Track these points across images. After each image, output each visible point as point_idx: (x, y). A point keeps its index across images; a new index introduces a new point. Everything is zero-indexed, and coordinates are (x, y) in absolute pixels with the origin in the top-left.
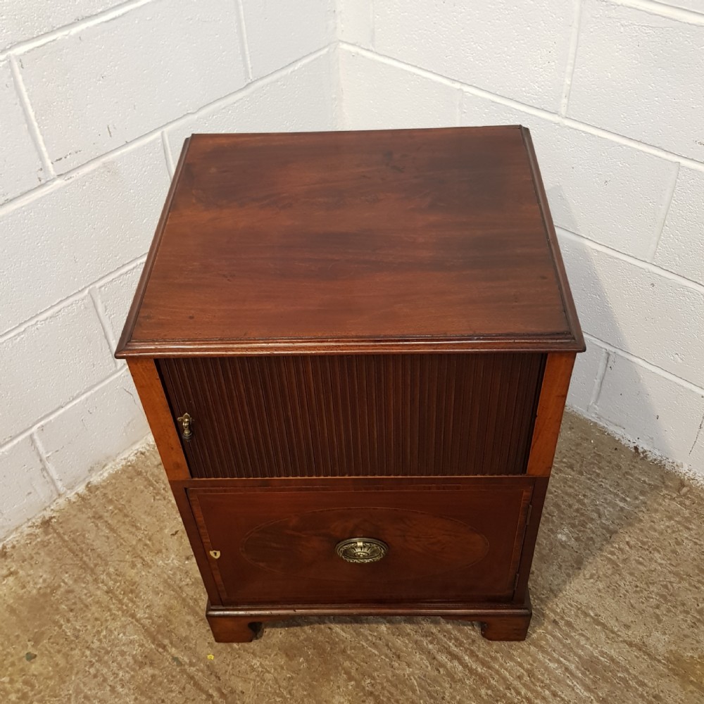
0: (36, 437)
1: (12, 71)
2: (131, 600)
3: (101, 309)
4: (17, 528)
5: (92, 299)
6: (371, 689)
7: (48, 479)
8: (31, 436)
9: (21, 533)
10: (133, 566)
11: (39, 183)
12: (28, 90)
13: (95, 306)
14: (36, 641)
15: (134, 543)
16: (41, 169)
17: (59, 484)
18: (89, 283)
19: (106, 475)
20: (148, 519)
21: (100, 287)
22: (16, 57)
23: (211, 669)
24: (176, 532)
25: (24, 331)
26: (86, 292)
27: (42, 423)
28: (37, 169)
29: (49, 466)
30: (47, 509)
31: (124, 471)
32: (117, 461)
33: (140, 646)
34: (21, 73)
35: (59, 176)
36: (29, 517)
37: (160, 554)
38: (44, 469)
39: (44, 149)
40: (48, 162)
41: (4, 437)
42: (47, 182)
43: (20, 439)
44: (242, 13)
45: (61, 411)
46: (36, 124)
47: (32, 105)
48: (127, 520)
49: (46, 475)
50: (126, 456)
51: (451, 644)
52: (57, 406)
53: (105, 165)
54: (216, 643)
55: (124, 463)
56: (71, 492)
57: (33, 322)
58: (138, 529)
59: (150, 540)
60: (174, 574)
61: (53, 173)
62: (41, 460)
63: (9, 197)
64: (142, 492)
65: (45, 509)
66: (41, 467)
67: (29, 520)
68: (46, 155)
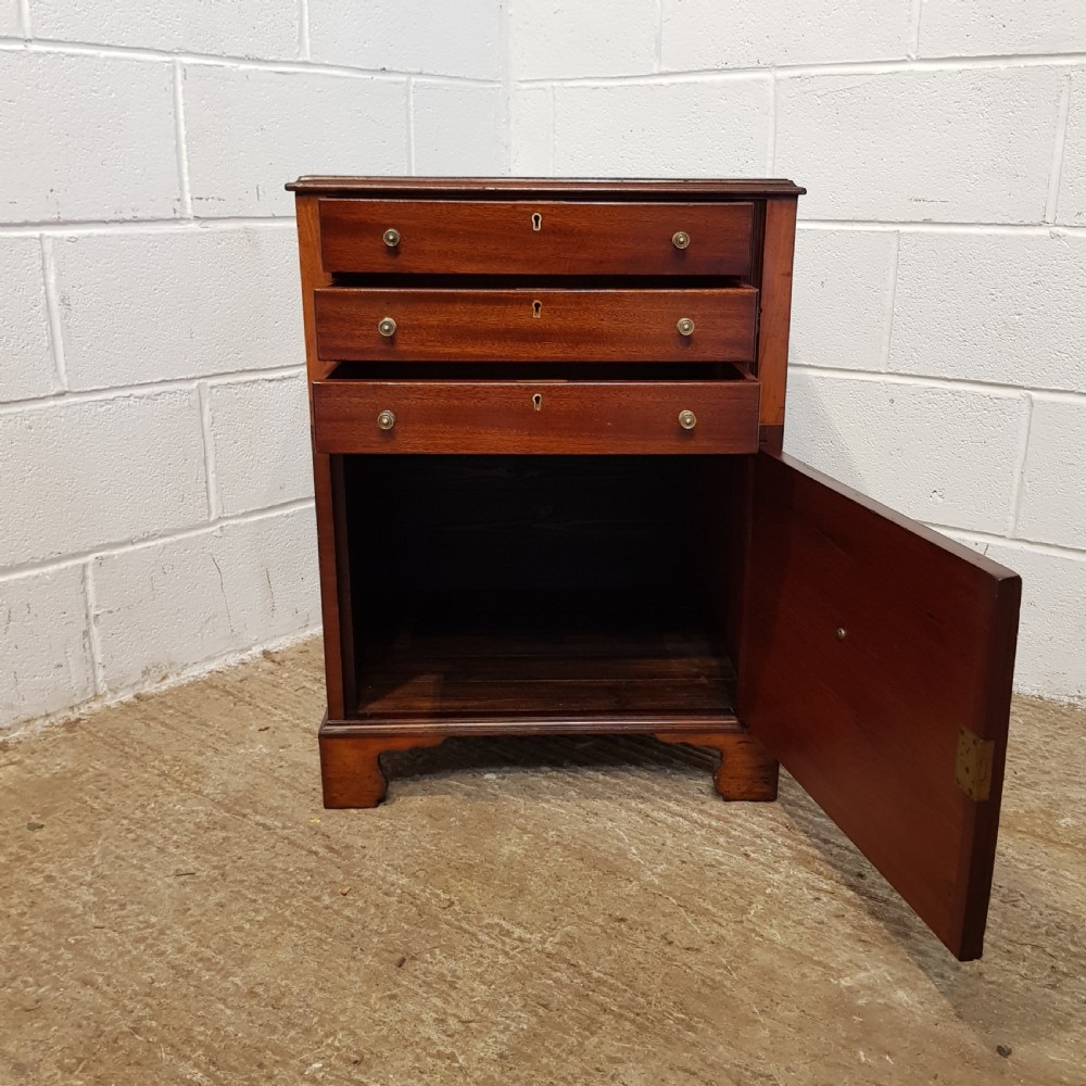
0: (89, 573)
1: (174, 77)
2: (197, 780)
3: (207, 419)
4: (28, 721)
5: (200, 398)
6: (556, 839)
7: (88, 654)
8: (85, 566)
9: (32, 731)
10: (200, 753)
11: (173, 216)
12: (185, 104)
13: (201, 410)
14: (45, 813)
15: (203, 737)
16: (179, 200)
17: (100, 673)
18: (201, 374)
19: (164, 688)
20: (224, 720)
21: (212, 387)
22: (181, 64)
23: (315, 830)
24: (267, 729)
25: (113, 399)
26: (195, 384)
27: (102, 554)
28: (175, 197)
29: (95, 630)
30: (76, 710)
31: (190, 684)
32: (183, 677)
33: (206, 814)
34: (182, 83)
35: (197, 218)
36: (49, 712)
37: (242, 745)
38: (86, 633)
39: (186, 179)
40: (188, 198)
41: (52, 549)
42: (182, 219)
43: (70, 563)
44: (412, 131)
45: (130, 549)
46: (184, 146)
47: (185, 122)
48: (193, 721)
49: (87, 646)
50: (196, 674)
51: (671, 805)
52: (126, 537)
53: (246, 231)
54: (324, 810)
55: (192, 679)
56: (112, 698)
57: (127, 393)
58: (207, 726)
59: (226, 734)
60: (263, 759)
61: (190, 212)
62: (87, 616)
63: (139, 215)
64: (217, 699)
65: (72, 708)
66: (84, 628)
67: (48, 715)
68: (187, 187)
